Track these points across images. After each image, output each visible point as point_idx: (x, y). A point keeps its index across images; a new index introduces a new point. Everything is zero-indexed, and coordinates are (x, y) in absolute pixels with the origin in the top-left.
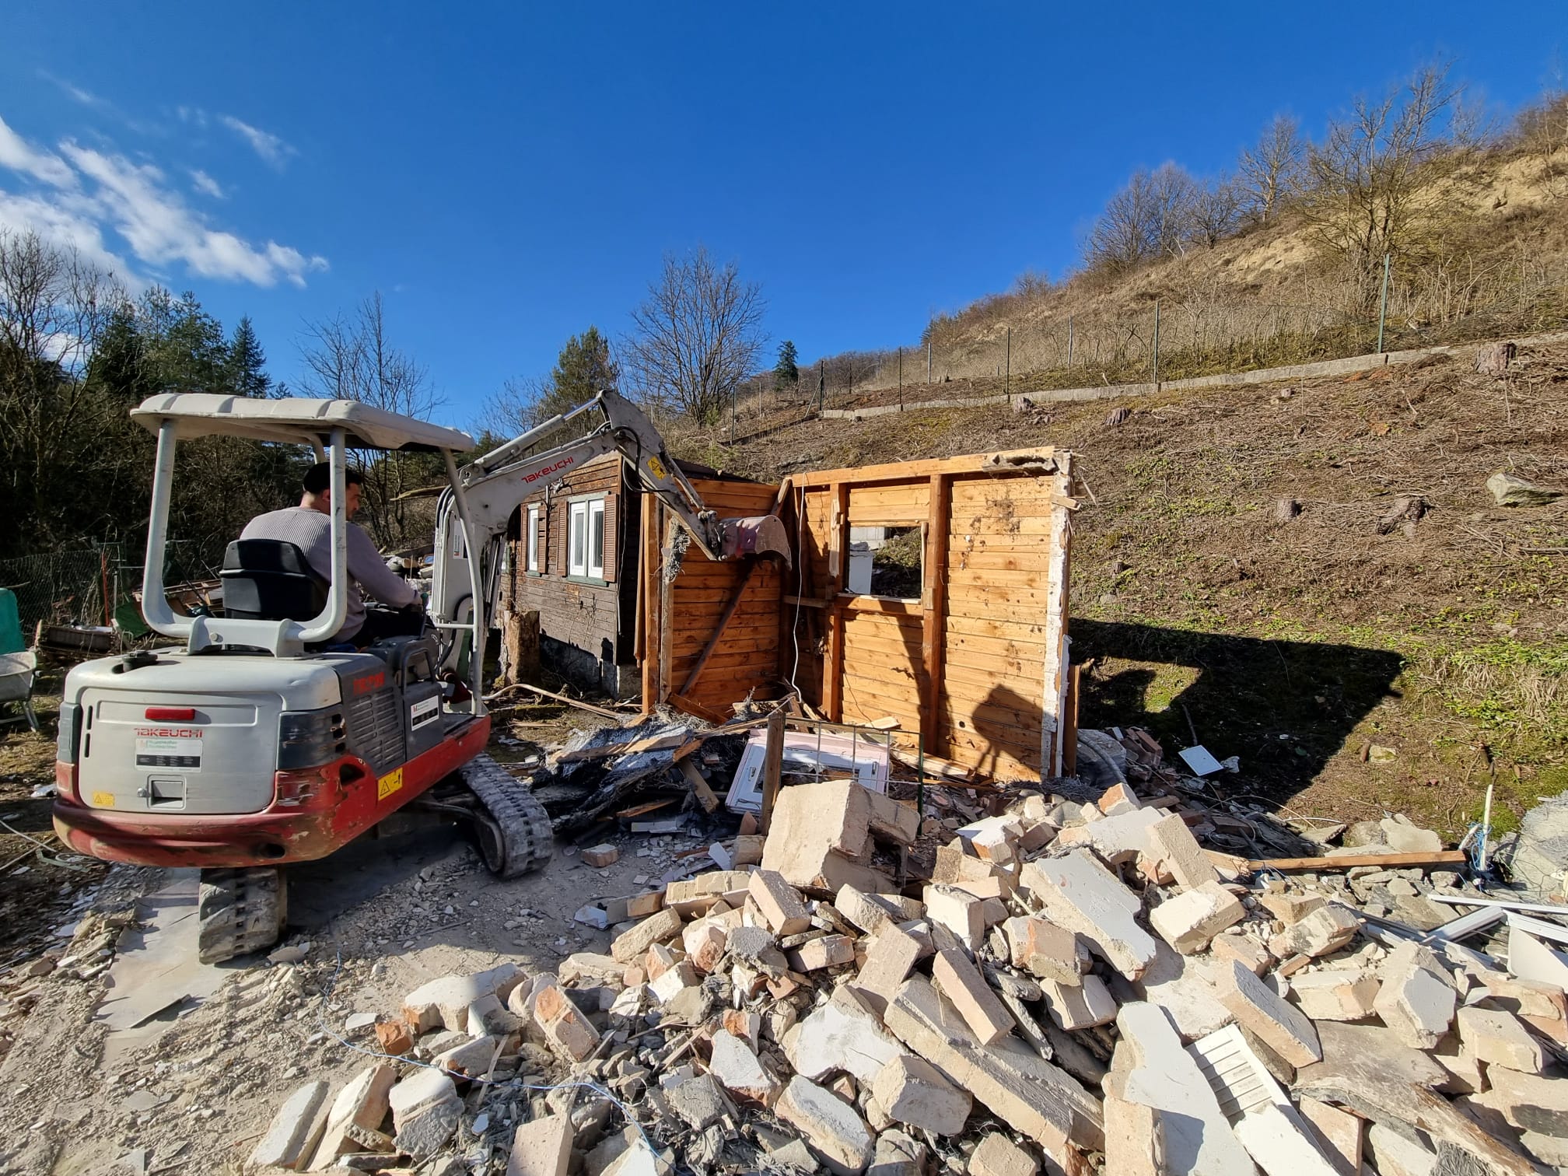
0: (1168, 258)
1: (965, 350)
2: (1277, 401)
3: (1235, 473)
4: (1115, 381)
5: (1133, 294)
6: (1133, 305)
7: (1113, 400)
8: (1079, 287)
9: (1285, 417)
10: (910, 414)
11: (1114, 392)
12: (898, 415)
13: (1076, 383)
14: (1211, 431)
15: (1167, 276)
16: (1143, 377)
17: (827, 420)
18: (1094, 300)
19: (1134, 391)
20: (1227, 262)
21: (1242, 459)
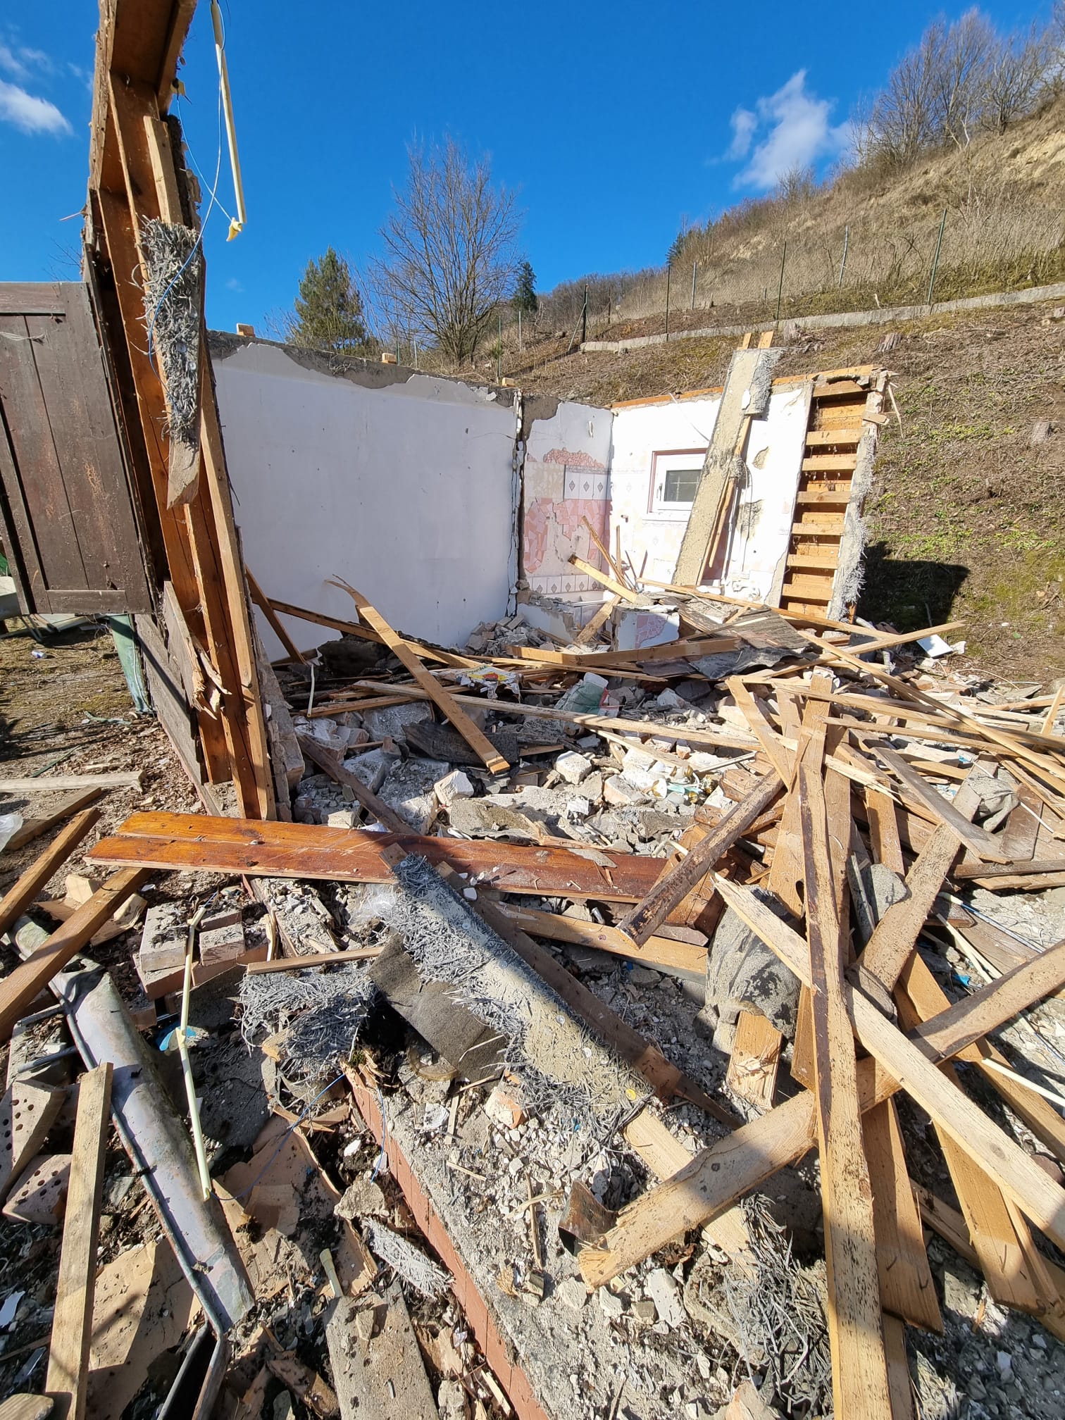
0: (950, 147)
1: (719, 271)
2: (1049, 322)
3: (1000, 398)
4: (887, 303)
5: (907, 197)
6: (905, 211)
7: (884, 324)
8: (848, 188)
9: (1054, 339)
10: (677, 344)
11: (888, 315)
12: (664, 346)
13: (846, 307)
14: (980, 357)
15: (948, 172)
16: (917, 299)
17: (591, 353)
18: (864, 205)
19: (906, 313)
20: (1015, 154)
21: (1005, 383)
